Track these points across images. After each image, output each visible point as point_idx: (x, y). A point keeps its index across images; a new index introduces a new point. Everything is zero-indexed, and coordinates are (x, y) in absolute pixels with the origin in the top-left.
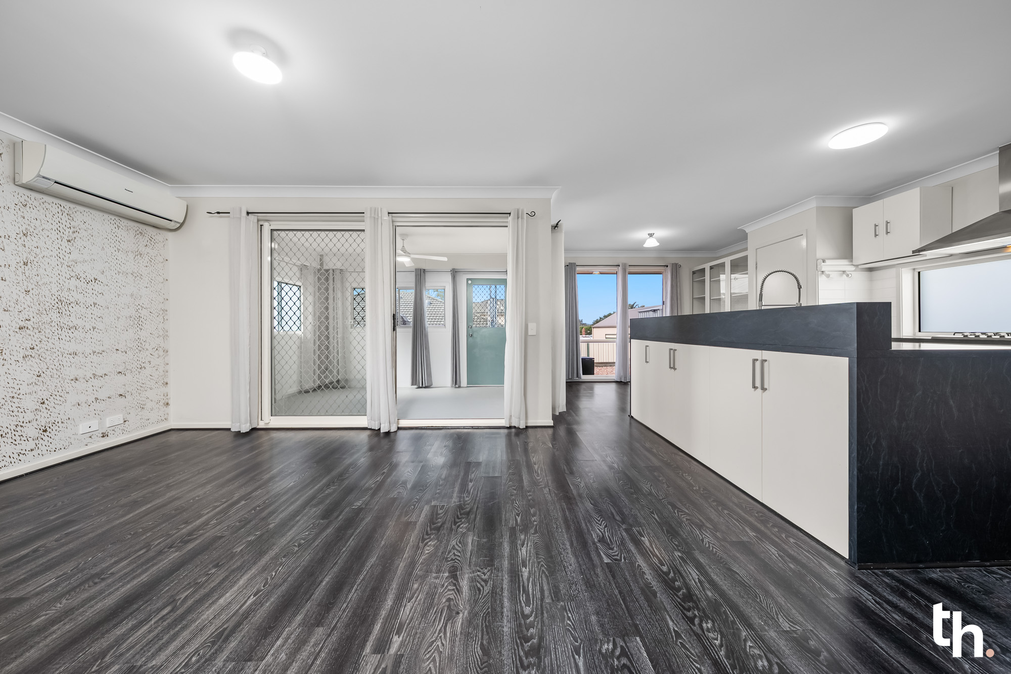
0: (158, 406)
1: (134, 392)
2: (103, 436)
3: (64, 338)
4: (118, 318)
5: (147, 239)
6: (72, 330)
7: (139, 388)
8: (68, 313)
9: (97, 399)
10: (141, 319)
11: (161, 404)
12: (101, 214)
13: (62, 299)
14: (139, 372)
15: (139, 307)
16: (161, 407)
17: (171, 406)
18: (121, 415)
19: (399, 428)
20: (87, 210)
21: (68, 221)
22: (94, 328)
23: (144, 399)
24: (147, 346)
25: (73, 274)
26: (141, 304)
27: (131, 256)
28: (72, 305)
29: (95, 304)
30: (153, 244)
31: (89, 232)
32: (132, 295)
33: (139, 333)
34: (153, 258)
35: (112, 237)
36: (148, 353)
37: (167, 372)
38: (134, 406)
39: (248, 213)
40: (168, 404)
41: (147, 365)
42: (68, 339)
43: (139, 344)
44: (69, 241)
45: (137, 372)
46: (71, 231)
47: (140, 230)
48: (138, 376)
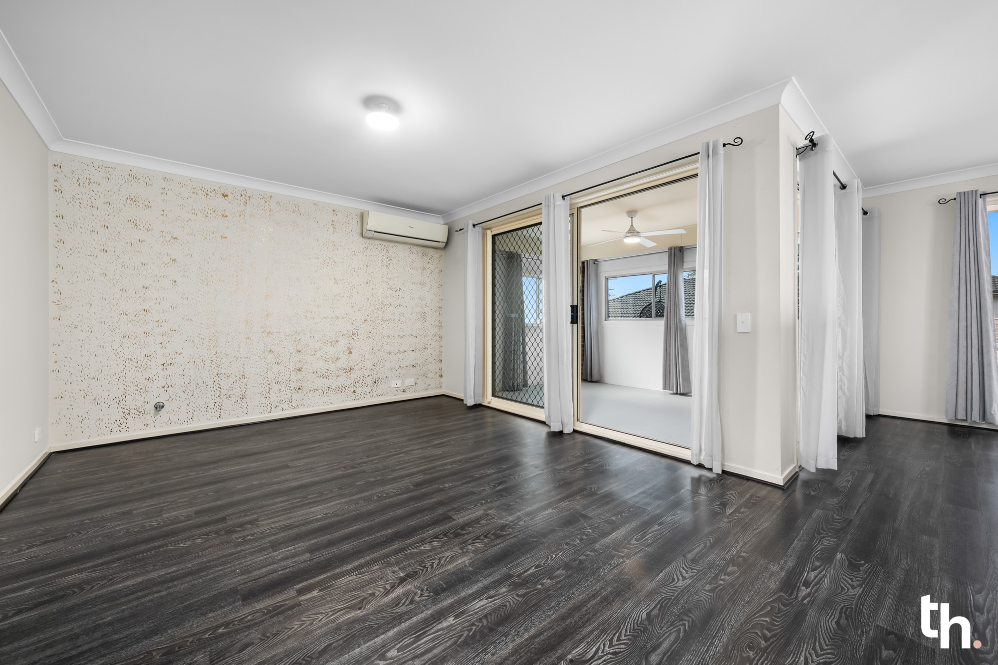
0: (435, 376)
1: (421, 364)
2: (403, 392)
3: (384, 327)
4: (412, 314)
5: (429, 257)
6: (388, 322)
7: (424, 362)
8: (386, 311)
9: (400, 367)
10: (426, 314)
11: (438, 375)
12: (403, 245)
13: (384, 302)
14: (424, 351)
15: (424, 306)
16: (437, 377)
17: (443, 378)
18: (413, 379)
19: (575, 431)
20: (396, 244)
21: (387, 254)
22: (399, 321)
23: (427, 370)
24: (429, 333)
25: (389, 287)
26: (425, 304)
27: (419, 270)
28: (388, 306)
29: (400, 305)
30: (433, 260)
31: (397, 258)
32: (420, 298)
33: (424, 324)
34: (433, 270)
35: (409, 260)
36: (429, 338)
37: (441, 352)
38: (421, 374)
39: (474, 226)
40: (442, 376)
41: (429, 347)
42: (386, 327)
43: (424, 332)
44: (387, 266)
45: (423, 351)
46: (388, 260)
47: (425, 252)
48: (423, 354)
